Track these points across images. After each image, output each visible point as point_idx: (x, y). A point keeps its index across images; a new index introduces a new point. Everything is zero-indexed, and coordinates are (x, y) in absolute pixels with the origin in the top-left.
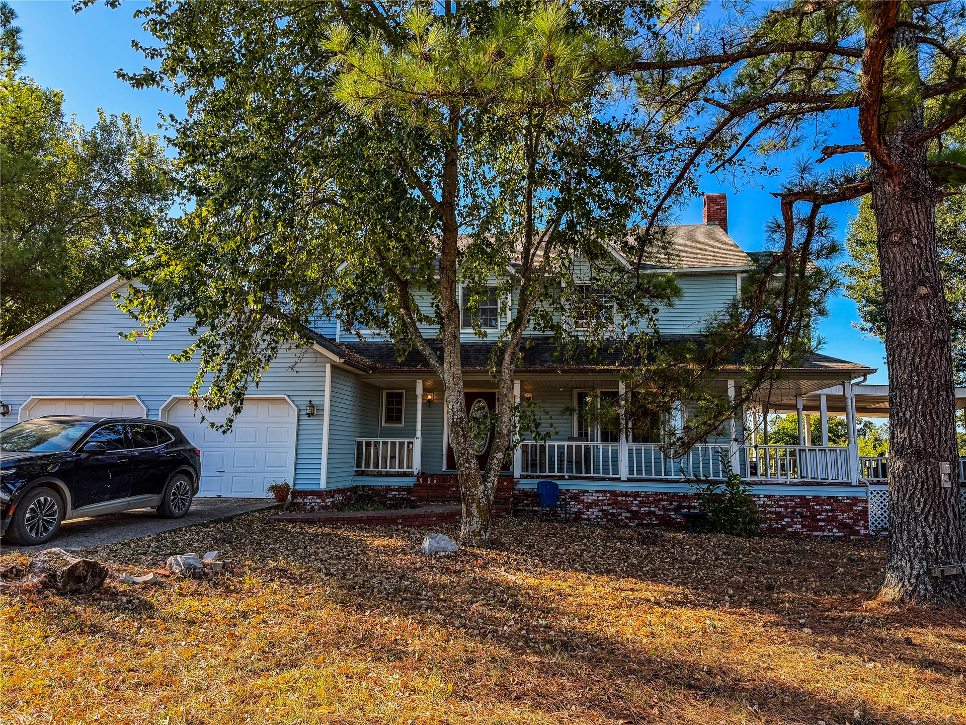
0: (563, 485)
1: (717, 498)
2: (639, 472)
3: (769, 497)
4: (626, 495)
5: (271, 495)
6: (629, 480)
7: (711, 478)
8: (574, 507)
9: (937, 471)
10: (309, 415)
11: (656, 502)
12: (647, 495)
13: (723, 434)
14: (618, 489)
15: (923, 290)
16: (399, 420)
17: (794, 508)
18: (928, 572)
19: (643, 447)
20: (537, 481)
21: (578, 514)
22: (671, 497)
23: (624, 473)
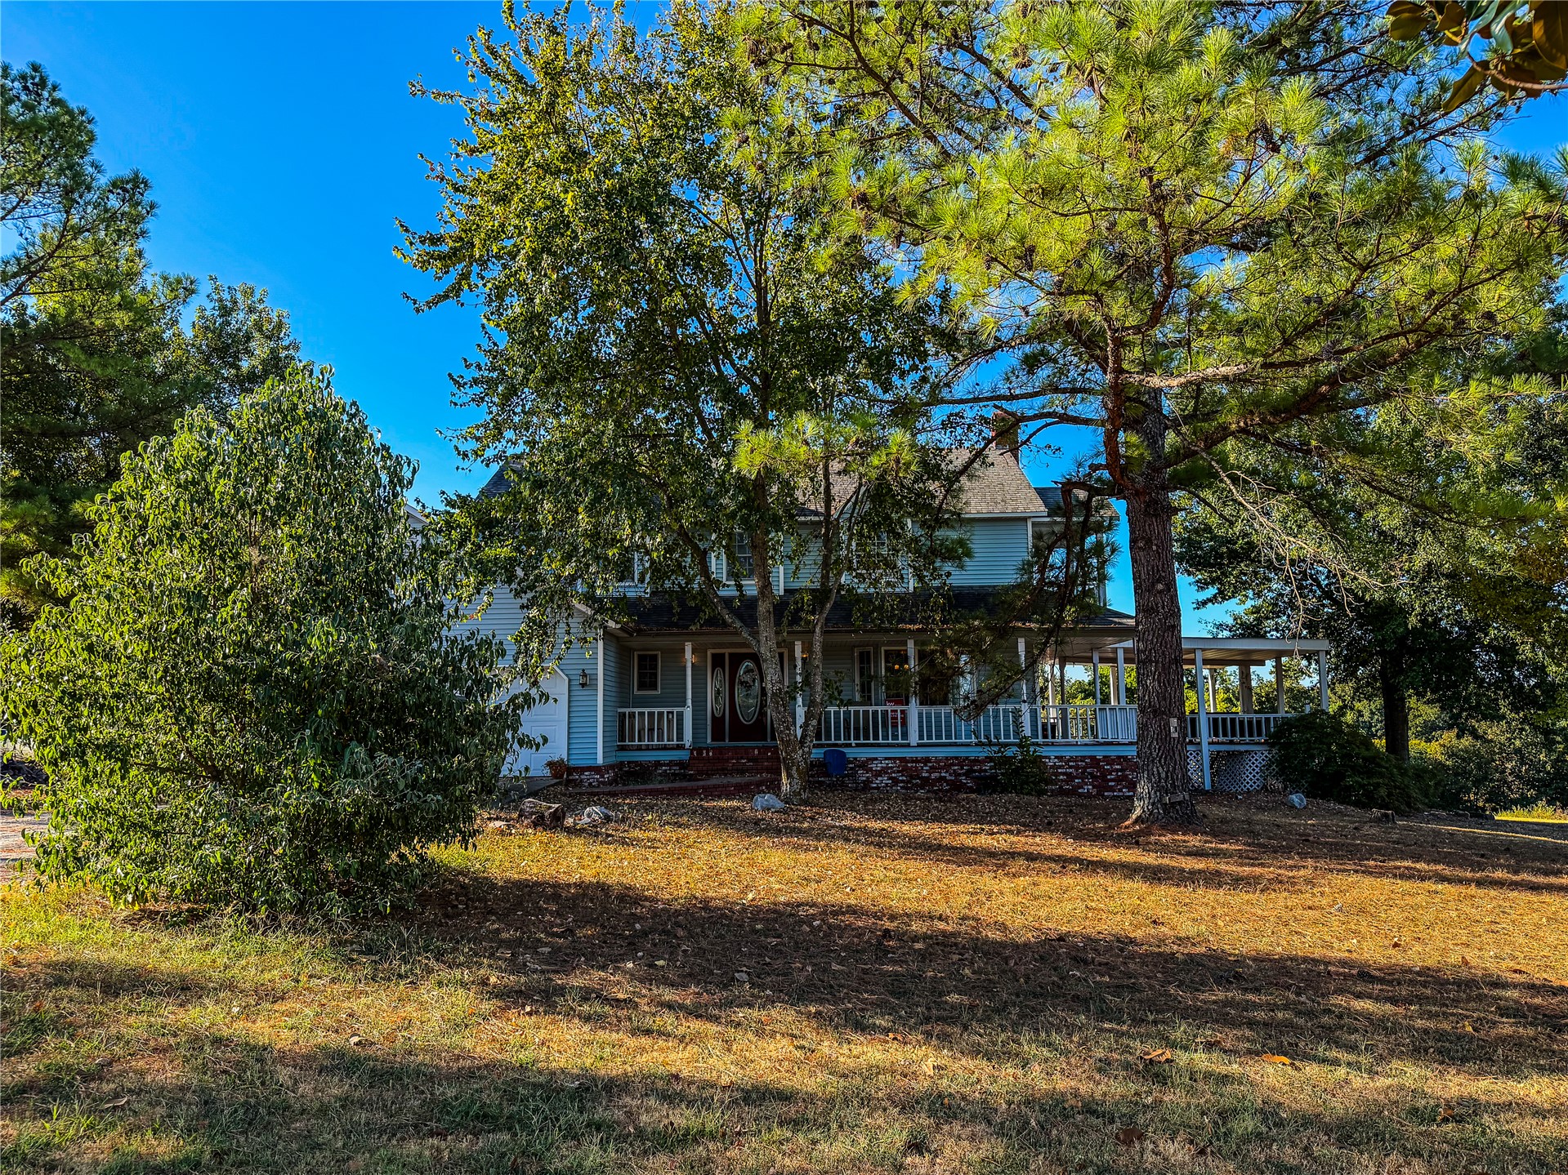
0: (851, 753)
1: (1008, 760)
2: (930, 737)
3: (1060, 758)
4: (916, 761)
5: (547, 772)
6: (919, 745)
7: (1002, 740)
8: (863, 775)
9: (1168, 724)
10: (583, 685)
11: (947, 767)
12: (938, 760)
13: (1013, 696)
14: (908, 755)
15: (1160, 587)
16: (654, 686)
17: (1085, 768)
18: (1160, 801)
19: (933, 709)
20: (822, 750)
21: (868, 782)
22: (961, 761)
23: (914, 738)
